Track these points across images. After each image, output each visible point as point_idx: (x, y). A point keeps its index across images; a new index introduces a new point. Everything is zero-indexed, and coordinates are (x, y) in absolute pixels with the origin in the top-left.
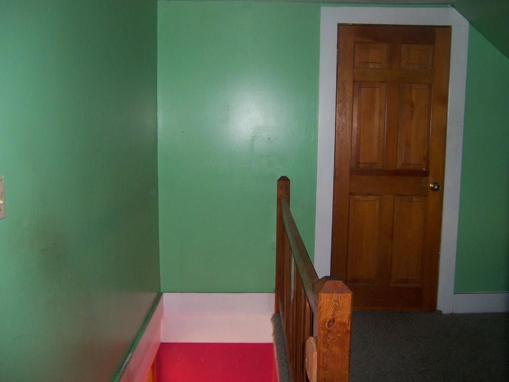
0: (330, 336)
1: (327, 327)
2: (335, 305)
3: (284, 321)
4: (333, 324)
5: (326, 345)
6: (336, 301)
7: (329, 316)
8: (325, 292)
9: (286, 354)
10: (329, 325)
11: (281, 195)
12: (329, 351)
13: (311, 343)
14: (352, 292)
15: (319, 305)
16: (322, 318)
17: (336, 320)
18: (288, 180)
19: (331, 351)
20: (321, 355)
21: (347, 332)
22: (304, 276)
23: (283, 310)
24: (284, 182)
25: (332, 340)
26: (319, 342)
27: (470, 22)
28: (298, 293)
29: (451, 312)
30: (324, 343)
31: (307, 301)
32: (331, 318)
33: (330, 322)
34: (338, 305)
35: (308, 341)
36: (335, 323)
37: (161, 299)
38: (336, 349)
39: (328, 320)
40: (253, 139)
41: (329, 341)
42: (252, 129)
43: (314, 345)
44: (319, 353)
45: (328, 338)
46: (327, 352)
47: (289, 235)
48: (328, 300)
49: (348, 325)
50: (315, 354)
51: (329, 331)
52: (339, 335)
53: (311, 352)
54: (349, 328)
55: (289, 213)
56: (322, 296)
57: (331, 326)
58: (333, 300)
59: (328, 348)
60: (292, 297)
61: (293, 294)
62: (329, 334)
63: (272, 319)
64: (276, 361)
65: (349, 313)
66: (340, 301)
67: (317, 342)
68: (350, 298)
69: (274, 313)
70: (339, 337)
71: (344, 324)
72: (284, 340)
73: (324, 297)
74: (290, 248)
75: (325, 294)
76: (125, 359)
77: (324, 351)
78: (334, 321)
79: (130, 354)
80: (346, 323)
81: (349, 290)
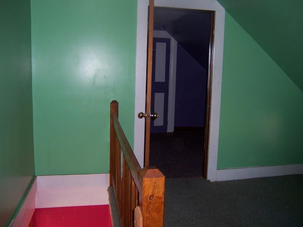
0: (150, 206)
1: (149, 200)
2: (154, 185)
3: (116, 191)
4: (153, 198)
5: (148, 212)
6: (154, 183)
7: (150, 193)
8: (147, 177)
9: (117, 211)
10: (150, 199)
11: (113, 113)
12: (150, 216)
13: (138, 211)
14: (165, 177)
15: (143, 186)
16: (146, 194)
17: (155, 195)
18: (118, 103)
19: (151, 216)
20: (145, 219)
21: (162, 202)
22: (130, 165)
23: (115, 184)
24: (115, 105)
25: (152, 208)
26: (144, 210)
27: (226, 10)
28: (126, 175)
29: (215, 181)
30: (147, 211)
31: (133, 180)
32: (151, 194)
33: (150, 197)
34: (156, 185)
35: (135, 209)
36: (154, 197)
37: (35, 180)
38: (155, 214)
39: (149, 196)
40: (95, 76)
41: (150, 209)
42: (94, 70)
43: (140, 212)
44: (143, 217)
45: (150, 207)
46: (149, 217)
47: (119, 138)
48: (149, 182)
49: (162, 198)
50: (141, 218)
51: (150, 203)
52: (157, 205)
53: (138, 217)
54: (163, 200)
55: (118, 123)
56: (145, 180)
57: (152, 199)
58: (152, 182)
59: (149, 214)
60: (122, 177)
61: (122, 175)
62: (150, 205)
63: (108, 190)
64: (111, 217)
65: (163, 190)
66: (157, 183)
67: (142, 210)
68: (164, 181)
69: (109, 186)
70: (157, 206)
71: (160, 197)
72: (116, 203)
73: (146, 181)
74: (120, 145)
75: (147, 179)
76: (9, 224)
77: (147, 216)
78: (153, 196)
79: (13, 220)
80: (161, 196)
81: (163, 175)
